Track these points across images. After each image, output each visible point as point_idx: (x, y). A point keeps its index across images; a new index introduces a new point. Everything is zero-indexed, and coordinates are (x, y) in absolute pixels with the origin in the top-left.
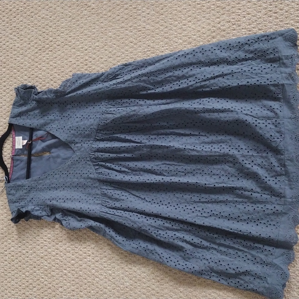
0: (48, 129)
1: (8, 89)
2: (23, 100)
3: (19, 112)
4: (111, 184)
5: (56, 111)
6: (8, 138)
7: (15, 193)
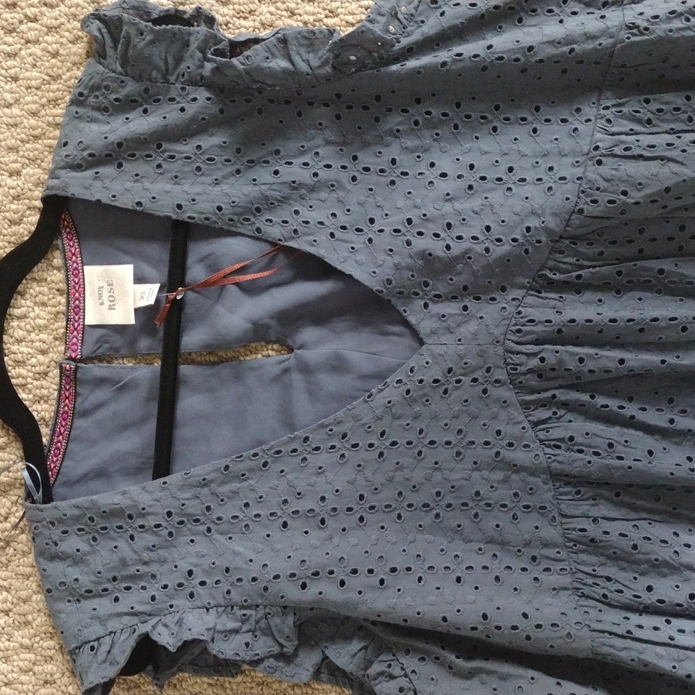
0: (275, 232)
1: (35, 20)
2: (138, 78)
3: (113, 138)
4: (618, 495)
5: (319, 141)
6: (38, 271)
7: (84, 547)
